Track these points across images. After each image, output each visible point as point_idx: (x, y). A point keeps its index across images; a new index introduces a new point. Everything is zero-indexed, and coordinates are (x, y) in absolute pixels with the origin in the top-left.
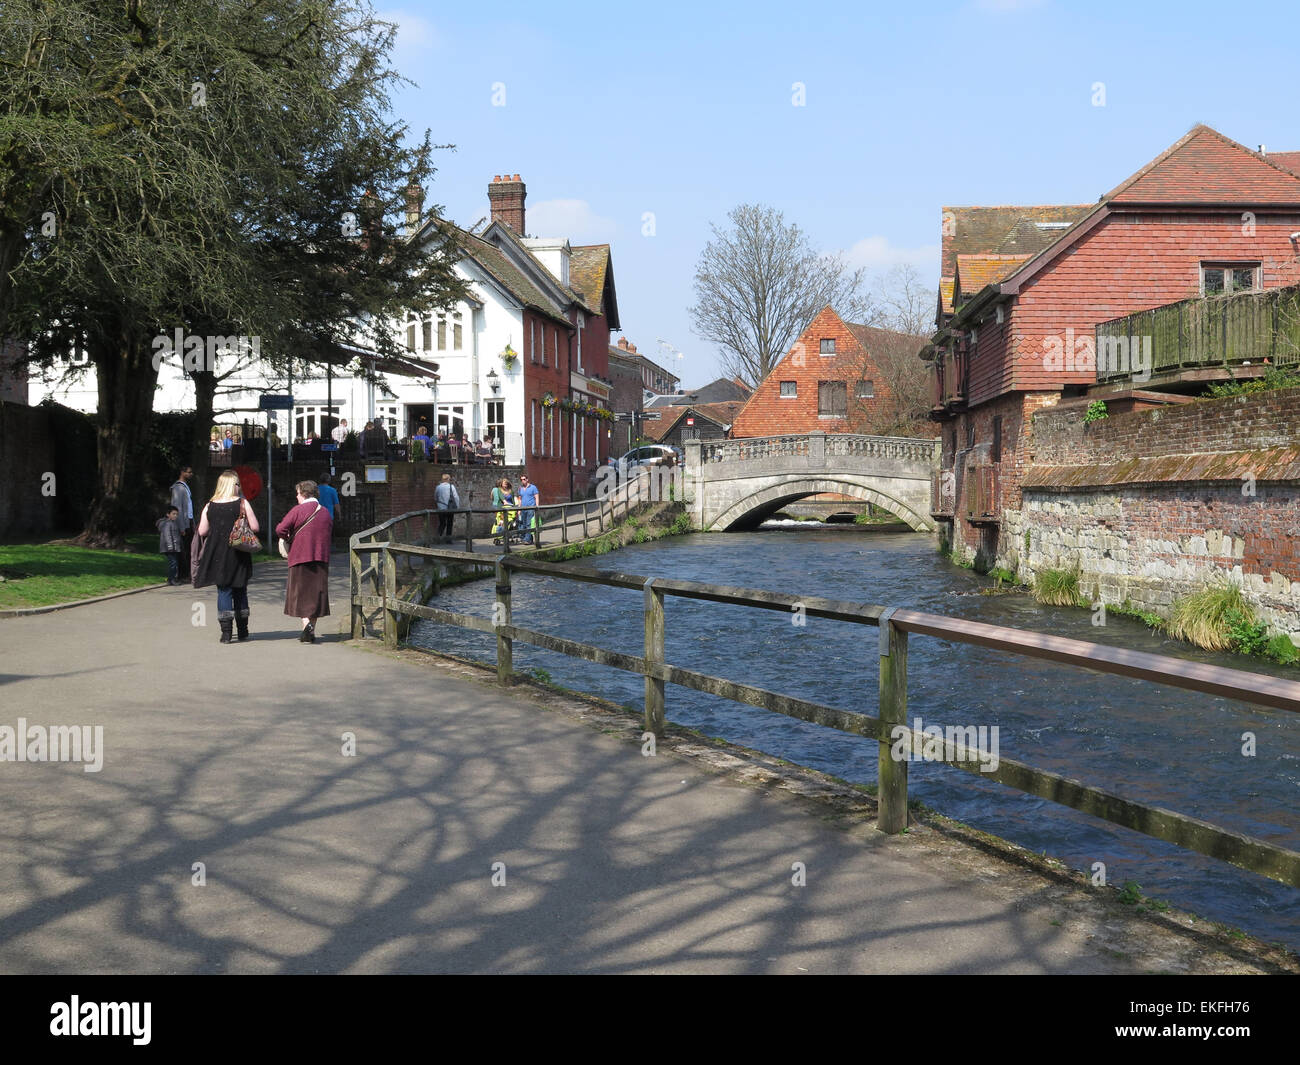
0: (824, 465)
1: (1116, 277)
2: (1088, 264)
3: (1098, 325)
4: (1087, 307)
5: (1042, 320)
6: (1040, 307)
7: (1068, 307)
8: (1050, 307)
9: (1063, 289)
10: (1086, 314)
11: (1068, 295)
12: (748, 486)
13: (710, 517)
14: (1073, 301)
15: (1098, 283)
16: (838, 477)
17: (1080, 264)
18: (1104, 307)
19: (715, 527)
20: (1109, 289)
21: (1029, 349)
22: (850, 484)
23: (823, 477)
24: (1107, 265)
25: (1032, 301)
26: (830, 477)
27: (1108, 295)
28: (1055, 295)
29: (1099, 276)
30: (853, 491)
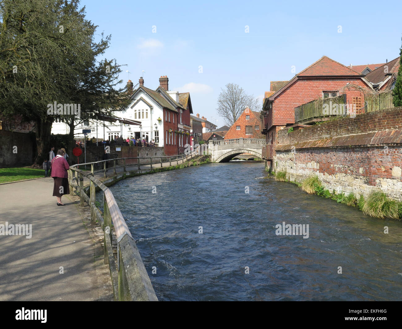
0: (243, 146)
1: (300, 95)
2: (293, 92)
3: (295, 108)
4: (292, 103)
5: (280, 107)
6: (280, 104)
7: (287, 104)
8: (283, 104)
9: (286, 99)
10: (292, 105)
11: (287, 100)
12: (224, 151)
13: (215, 160)
14: (288, 102)
15: (295, 97)
16: (246, 149)
17: (291, 92)
18: (297, 103)
19: (217, 162)
20: (298, 98)
21: (277, 115)
22: (249, 151)
23: (243, 149)
24: (297, 92)
25: (278, 102)
26: (245, 149)
27: (298, 100)
28: (284, 100)
29: (295, 95)
30: (250, 152)
